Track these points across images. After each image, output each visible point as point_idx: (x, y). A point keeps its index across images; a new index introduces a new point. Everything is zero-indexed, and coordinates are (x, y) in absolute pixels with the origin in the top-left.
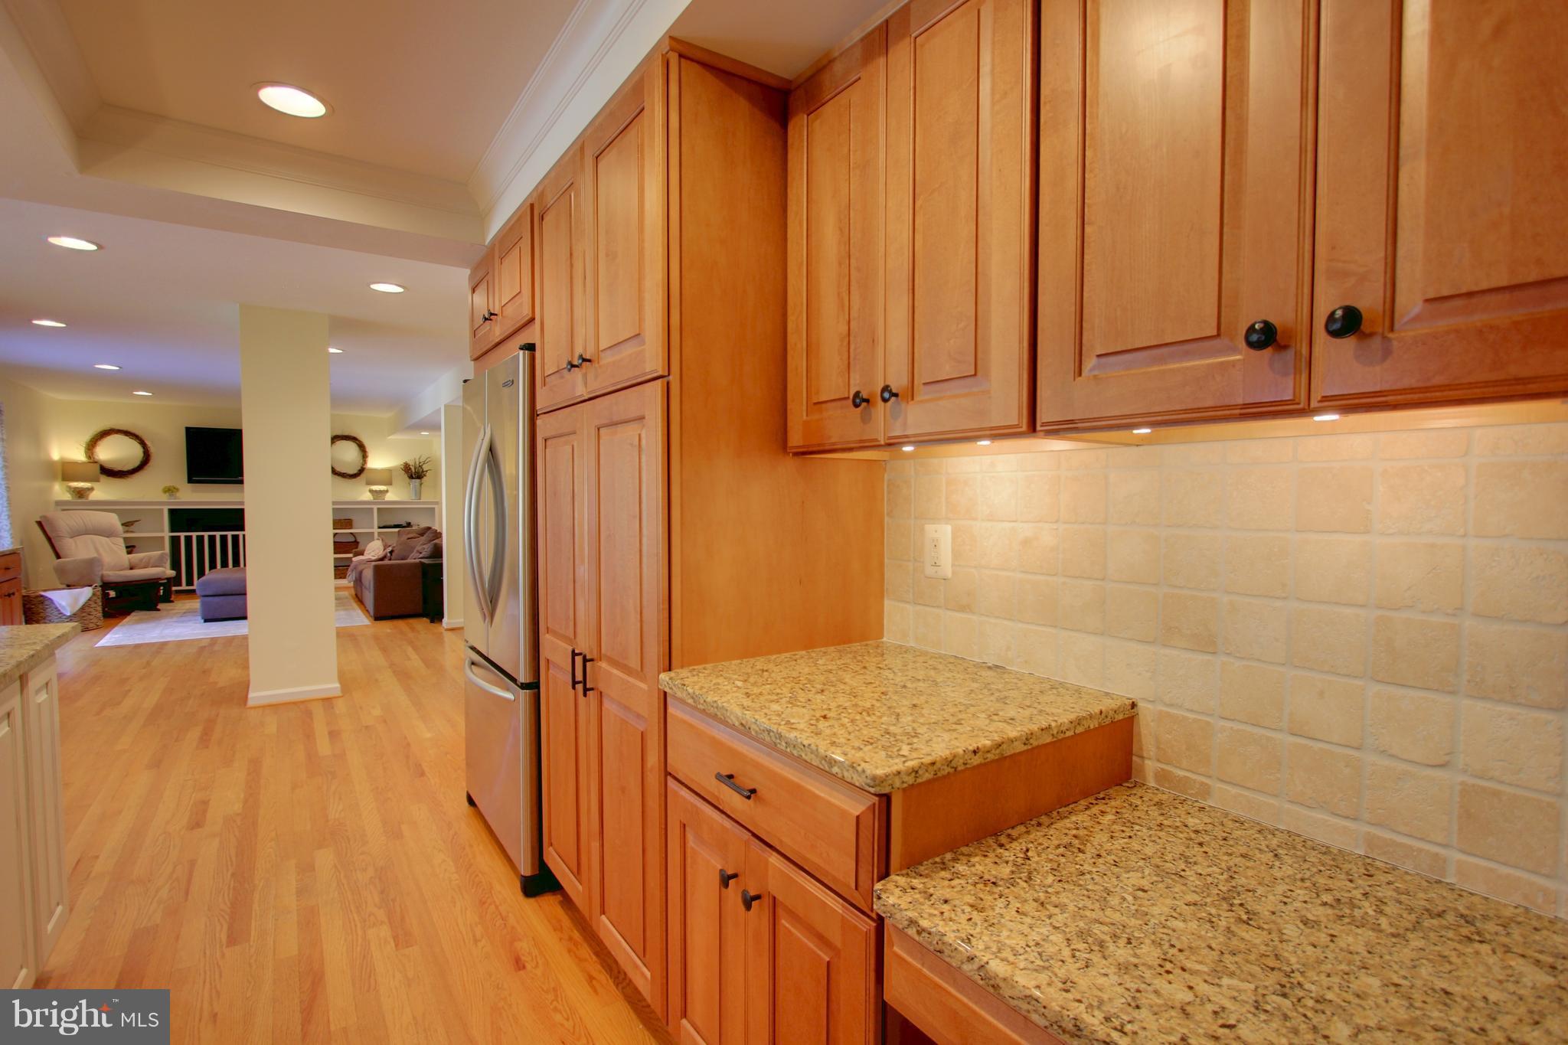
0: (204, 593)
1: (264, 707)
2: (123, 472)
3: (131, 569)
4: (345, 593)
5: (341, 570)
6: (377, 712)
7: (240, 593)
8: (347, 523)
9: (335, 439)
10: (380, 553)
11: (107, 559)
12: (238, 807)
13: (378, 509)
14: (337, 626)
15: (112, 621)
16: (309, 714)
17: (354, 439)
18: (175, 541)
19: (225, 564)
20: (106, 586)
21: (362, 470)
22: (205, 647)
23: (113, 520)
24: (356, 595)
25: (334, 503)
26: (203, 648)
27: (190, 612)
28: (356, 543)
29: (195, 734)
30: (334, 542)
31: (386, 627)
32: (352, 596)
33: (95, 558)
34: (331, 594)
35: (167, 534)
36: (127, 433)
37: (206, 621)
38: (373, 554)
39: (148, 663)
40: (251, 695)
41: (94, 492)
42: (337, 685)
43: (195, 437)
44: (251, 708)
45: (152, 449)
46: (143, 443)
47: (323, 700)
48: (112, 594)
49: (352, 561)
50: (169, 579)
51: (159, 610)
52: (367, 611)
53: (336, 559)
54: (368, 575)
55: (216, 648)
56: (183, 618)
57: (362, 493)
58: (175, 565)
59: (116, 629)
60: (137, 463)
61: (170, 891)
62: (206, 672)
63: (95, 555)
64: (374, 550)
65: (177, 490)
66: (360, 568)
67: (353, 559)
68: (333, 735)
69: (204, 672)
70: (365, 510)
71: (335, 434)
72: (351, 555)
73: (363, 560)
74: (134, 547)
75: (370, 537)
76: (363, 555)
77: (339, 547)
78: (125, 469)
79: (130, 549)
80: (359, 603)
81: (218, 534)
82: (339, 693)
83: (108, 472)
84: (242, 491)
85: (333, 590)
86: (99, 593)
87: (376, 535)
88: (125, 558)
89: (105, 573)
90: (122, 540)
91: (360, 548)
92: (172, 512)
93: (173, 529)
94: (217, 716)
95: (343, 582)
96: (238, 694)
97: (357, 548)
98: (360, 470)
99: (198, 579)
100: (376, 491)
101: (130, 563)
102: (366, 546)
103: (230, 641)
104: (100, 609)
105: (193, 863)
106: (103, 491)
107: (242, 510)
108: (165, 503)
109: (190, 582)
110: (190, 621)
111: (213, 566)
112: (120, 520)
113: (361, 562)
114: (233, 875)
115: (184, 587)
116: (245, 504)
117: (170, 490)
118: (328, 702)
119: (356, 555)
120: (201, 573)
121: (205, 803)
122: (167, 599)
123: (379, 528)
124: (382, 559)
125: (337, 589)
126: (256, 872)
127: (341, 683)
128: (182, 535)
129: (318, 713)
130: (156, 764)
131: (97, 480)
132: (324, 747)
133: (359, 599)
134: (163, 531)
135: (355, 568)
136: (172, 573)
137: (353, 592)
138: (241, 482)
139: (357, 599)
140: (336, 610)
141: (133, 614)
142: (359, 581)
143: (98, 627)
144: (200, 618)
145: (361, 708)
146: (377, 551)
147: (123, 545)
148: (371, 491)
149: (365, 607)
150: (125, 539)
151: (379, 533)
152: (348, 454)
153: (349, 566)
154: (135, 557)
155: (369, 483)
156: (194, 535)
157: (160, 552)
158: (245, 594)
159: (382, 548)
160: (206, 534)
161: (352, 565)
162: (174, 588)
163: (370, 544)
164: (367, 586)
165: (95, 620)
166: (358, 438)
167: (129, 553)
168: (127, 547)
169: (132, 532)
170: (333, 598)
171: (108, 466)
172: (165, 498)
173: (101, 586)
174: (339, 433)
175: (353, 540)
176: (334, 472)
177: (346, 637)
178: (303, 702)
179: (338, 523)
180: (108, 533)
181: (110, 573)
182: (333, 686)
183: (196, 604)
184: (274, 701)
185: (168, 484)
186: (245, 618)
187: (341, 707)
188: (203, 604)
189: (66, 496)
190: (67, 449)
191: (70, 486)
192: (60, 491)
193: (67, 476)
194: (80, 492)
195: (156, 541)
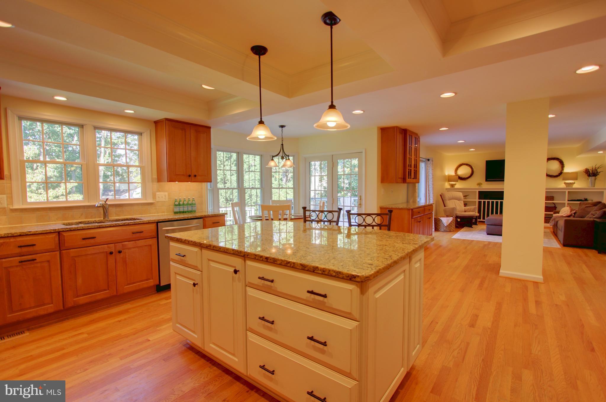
0: (488, 224)
1: (506, 278)
2: (465, 178)
3: (465, 212)
4: (548, 230)
5: (547, 219)
6: (563, 298)
7: (500, 225)
8: (552, 198)
9: (549, 159)
10: (569, 213)
11: (458, 208)
12: (489, 324)
13: (569, 192)
14: (544, 246)
15: (458, 229)
16: (526, 288)
17: (557, 159)
18: (480, 203)
19: (497, 213)
20: (457, 217)
21: (561, 173)
22: (486, 245)
23: (461, 195)
24: (553, 231)
25: (546, 189)
26: (485, 245)
27: (483, 230)
28: (555, 208)
29: (477, 282)
30: (545, 207)
31: (569, 251)
32: (551, 232)
33: (454, 208)
34: (542, 230)
35: (477, 200)
36: (467, 165)
37: (488, 234)
38: (564, 213)
39: (466, 247)
40: (501, 271)
41: (456, 186)
42: (541, 277)
43: (489, 164)
44: (500, 277)
45: (474, 170)
46: (472, 168)
47: (534, 282)
48: (459, 220)
49: (553, 216)
50: (477, 217)
51: (472, 227)
52: (559, 241)
53: (545, 214)
54: (561, 224)
55: (490, 246)
56: (479, 232)
57: (560, 184)
58: (479, 212)
59: (459, 232)
60: (469, 175)
61: (457, 354)
62: (485, 256)
63: (455, 207)
64: (565, 211)
65: (482, 184)
66: (557, 220)
67: (553, 215)
68: (538, 303)
69: (484, 255)
70: (561, 192)
71: (548, 158)
72: (552, 213)
73: (559, 216)
74: (467, 204)
75: (563, 205)
76: (559, 213)
77: (547, 209)
78: (466, 177)
79: (465, 205)
80: (555, 236)
81: (495, 201)
82: (542, 281)
83: (461, 178)
84: (503, 184)
85: (543, 228)
86: (454, 220)
87: (566, 204)
88: (464, 208)
89: (457, 213)
90: (463, 202)
91: (557, 210)
92: (479, 192)
93: (479, 199)
94: (487, 276)
95: (548, 225)
96: (496, 268)
97: (555, 210)
98: (560, 174)
99: (487, 217)
100: (568, 183)
101: (465, 210)
102: (561, 210)
103: (496, 244)
104: (454, 225)
105: (468, 344)
106: (459, 185)
107: (503, 192)
108: (478, 189)
109: (484, 218)
110: (482, 233)
111: (492, 213)
112: (463, 195)
113: (557, 217)
114: (483, 360)
115: (482, 220)
116: (504, 189)
117: (479, 184)
118: (536, 284)
119: (555, 213)
120: (488, 215)
121: (477, 316)
122: (475, 224)
123: (568, 201)
124: (569, 216)
125: (545, 228)
126: (493, 365)
127: (543, 276)
128: (482, 201)
129: (531, 287)
130: (462, 290)
131: (457, 181)
132: (532, 308)
133: (555, 234)
134: (476, 199)
135: (554, 219)
136: (477, 214)
137: (552, 230)
138: (503, 181)
139: (554, 234)
140: (544, 238)
141: (464, 228)
142: (556, 225)
143: (453, 231)
144: (486, 233)
145: (554, 293)
146: (567, 212)
147: (463, 203)
148: (565, 183)
149: (558, 239)
150: (464, 201)
151: (568, 203)
152: (555, 166)
153: (551, 218)
154: (467, 208)
155: (564, 179)
156: (486, 201)
157: (474, 207)
158: (502, 226)
159: (569, 211)
160: (491, 201)
161: (553, 218)
162: (478, 220)
163: (563, 209)
164: (561, 228)
165: (453, 229)
166: (559, 158)
167: (465, 206)
168: (464, 204)
169: (466, 199)
170: (543, 232)
171: (461, 176)
172: (477, 187)
173: (455, 217)
174: (550, 157)
175: (554, 206)
176: (548, 175)
177: (547, 251)
178: (524, 280)
179: (547, 198)
180: (459, 199)
181: (458, 213)
182: (539, 277)
183: (484, 227)
184: (511, 276)
185: (479, 182)
186: (501, 235)
187: (542, 288)
188: (487, 228)
189: (449, 187)
190: (449, 171)
191: (450, 184)
192: (447, 185)
193: (449, 180)
194: (452, 186)
195: (473, 203)
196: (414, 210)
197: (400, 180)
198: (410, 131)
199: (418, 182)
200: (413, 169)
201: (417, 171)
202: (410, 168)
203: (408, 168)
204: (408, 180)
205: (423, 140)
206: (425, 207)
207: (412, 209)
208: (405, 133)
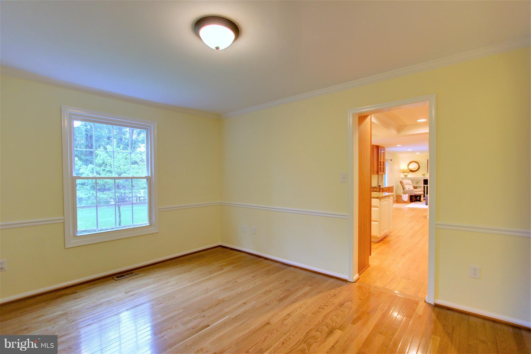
3: (415, 192)
11: (411, 190)
18: (424, 187)
20: (411, 195)
23: (410, 182)
33: (409, 189)
36: (415, 162)
39: (413, 210)
41: (408, 176)
45: (420, 165)
46: (418, 164)
48: (412, 197)
58: (424, 192)
60: (417, 169)
62: (422, 213)
74: (417, 188)
78: (415, 170)
79: (415, 188)
83: (411, 171)
86: (409, 197)
88: (414, 190)
89: (410, 192)
92: (423, 180)
93: (424, 184)
104: (409, 200)
106: (410, 175)
110: (424, 205)
112: (413, 182)
117: (424, 175)
131: (409, 173)
136: (423, 194)
147: (413, 187)
154: (416, 190)
157: (421, 189)
169: (418, 184)
172: (422, 177)
180: (410, 184)
185: (423, 173)
189: (403, 177)
190: (404, 166)
191: (404, 175)
192: (402, 176)
193: (404, 172)
194: (406, 176)
195: (420, 187)
196: (384, 189)
197: (375, 173)
198: (381, 146)
199: (385, 174)
200: (382, 166)
201: (384, 168)
202: (381, 166)
203: (379, 166)
204: (380, 173)
205: (387, 150)
206: (389, 188)
207: (383, 189)
208: (378, 147)
